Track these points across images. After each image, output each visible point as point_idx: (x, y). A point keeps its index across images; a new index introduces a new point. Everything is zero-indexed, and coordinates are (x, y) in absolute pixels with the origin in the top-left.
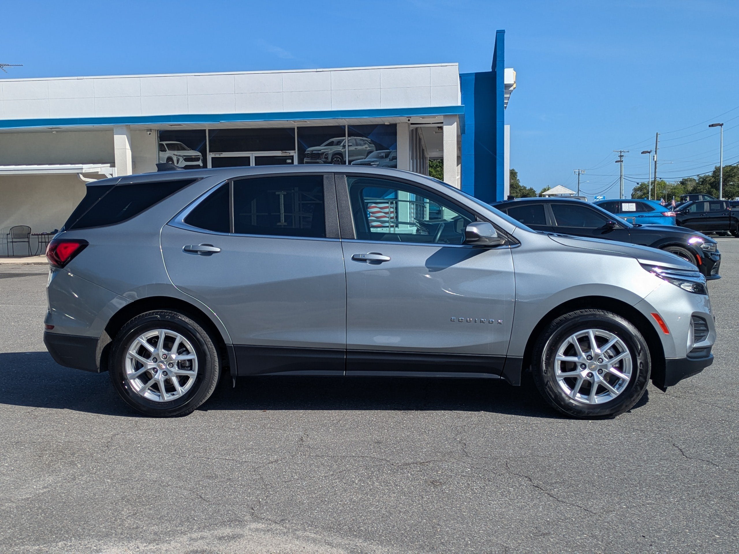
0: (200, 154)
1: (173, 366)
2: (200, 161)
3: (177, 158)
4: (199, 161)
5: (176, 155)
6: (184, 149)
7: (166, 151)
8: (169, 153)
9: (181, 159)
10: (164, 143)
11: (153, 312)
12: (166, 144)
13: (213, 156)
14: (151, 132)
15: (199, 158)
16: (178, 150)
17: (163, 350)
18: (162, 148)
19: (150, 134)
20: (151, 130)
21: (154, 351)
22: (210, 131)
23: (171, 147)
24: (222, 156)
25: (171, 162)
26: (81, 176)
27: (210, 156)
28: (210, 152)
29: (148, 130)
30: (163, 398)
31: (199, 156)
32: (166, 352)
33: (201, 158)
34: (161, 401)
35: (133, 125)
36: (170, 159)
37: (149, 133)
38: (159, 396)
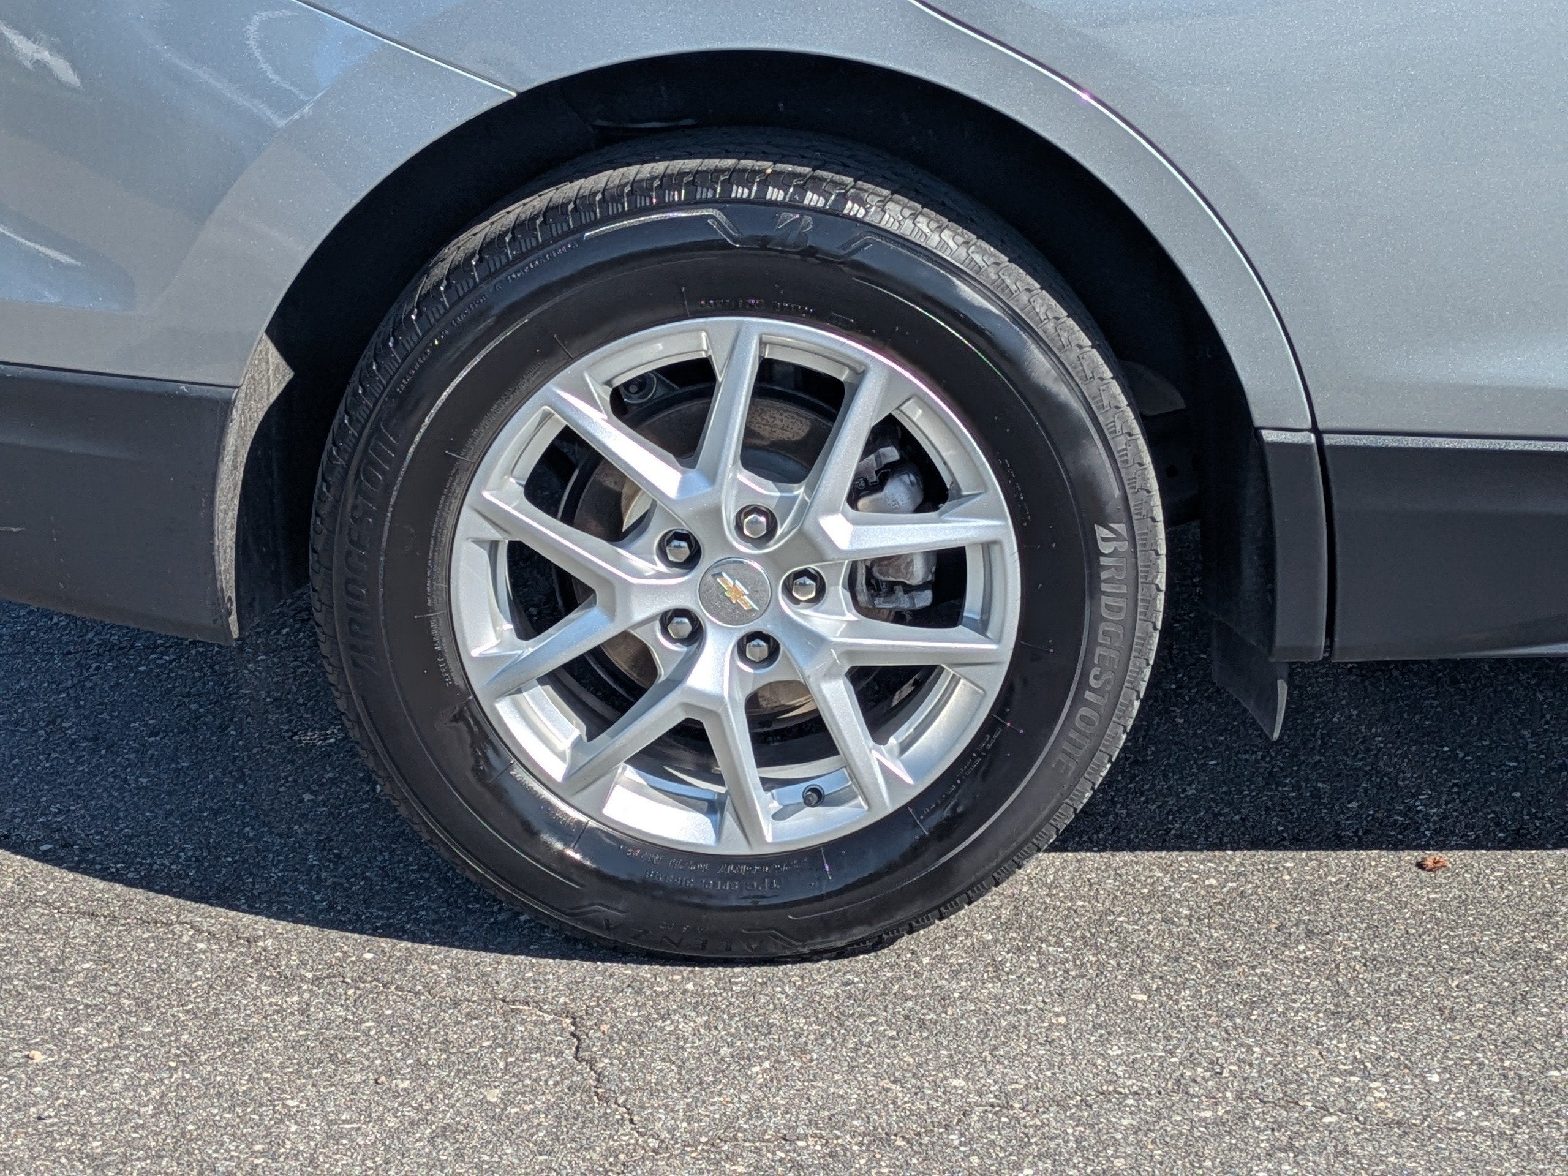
1: (821, 591)
11: (668, 182)
17: (745, 477)
21: (683, 486)
30: (747, 824)
32: (766, 491)
34: (736, 846)
38: (713, 808)
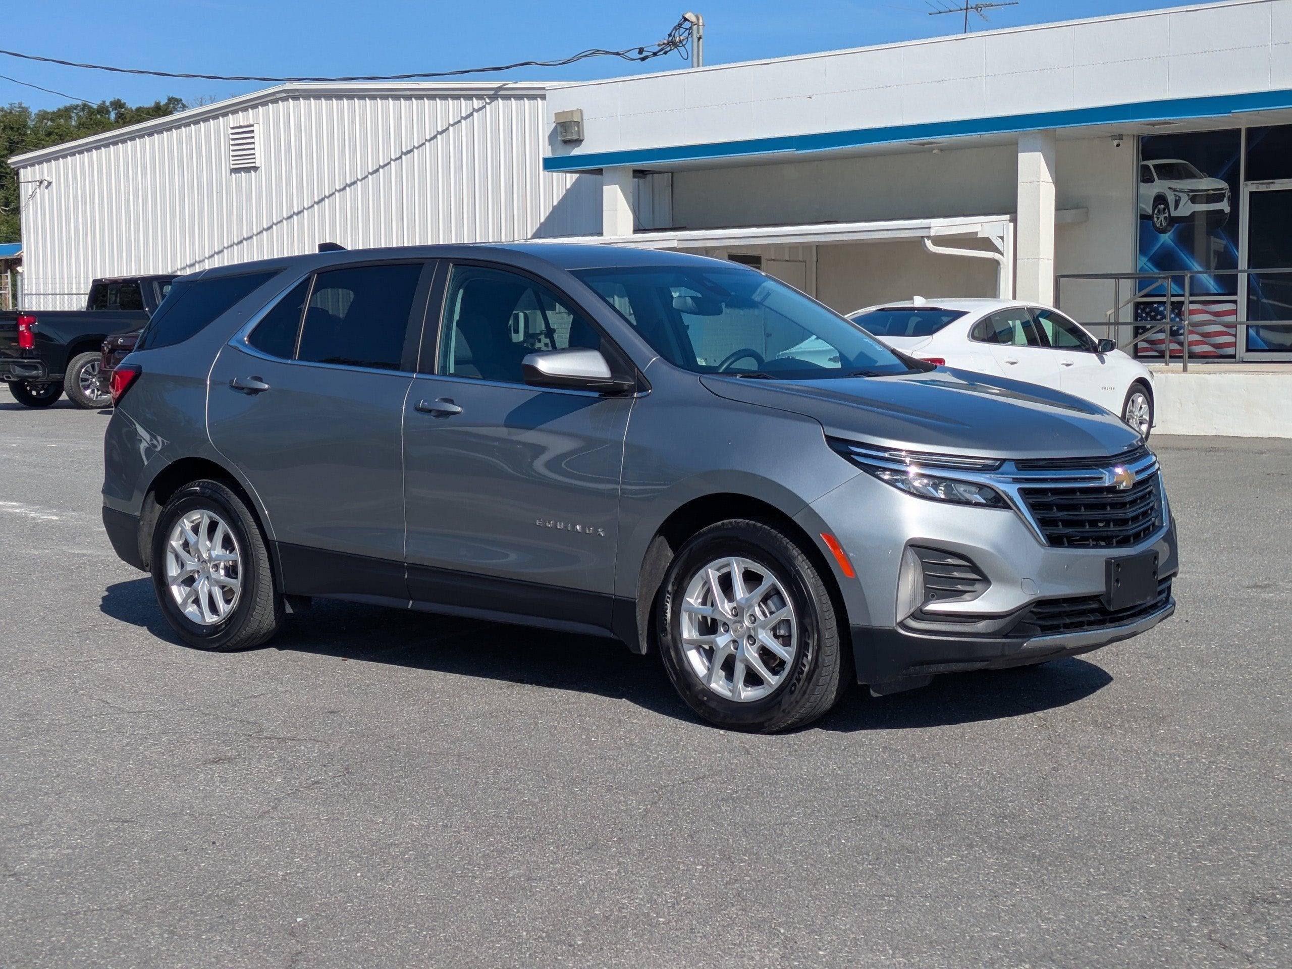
0: (1224, 185)
2: (1226, 200)
3: (1176, 196)
4: (1222, 201)
5: (1175, 190)
6: (1191, 176)
7: (1152, 181)
8: (1159, 186)
9: (1184, 198)
10: (1150, 163)
12: (1154, 166)
13: (1254, 189)
14: (1121, 142)
15: (1224, 195)
16: (1179, 177)
18: (1145, 176)
19: (1118, 145)
20: (1121, 137)
22: (1250, 131)
23: (1166, 172)
24: (1273, 188)
25: (1163, 206)
26: (929, 244)
27: (1247, 189)
28: (1247, 179)
29: (1114, 138)
31: (1222, 189)
33: (1228, 193)
35: (1061, 130)
36: (1160, 199)
37: (1115, 142)
